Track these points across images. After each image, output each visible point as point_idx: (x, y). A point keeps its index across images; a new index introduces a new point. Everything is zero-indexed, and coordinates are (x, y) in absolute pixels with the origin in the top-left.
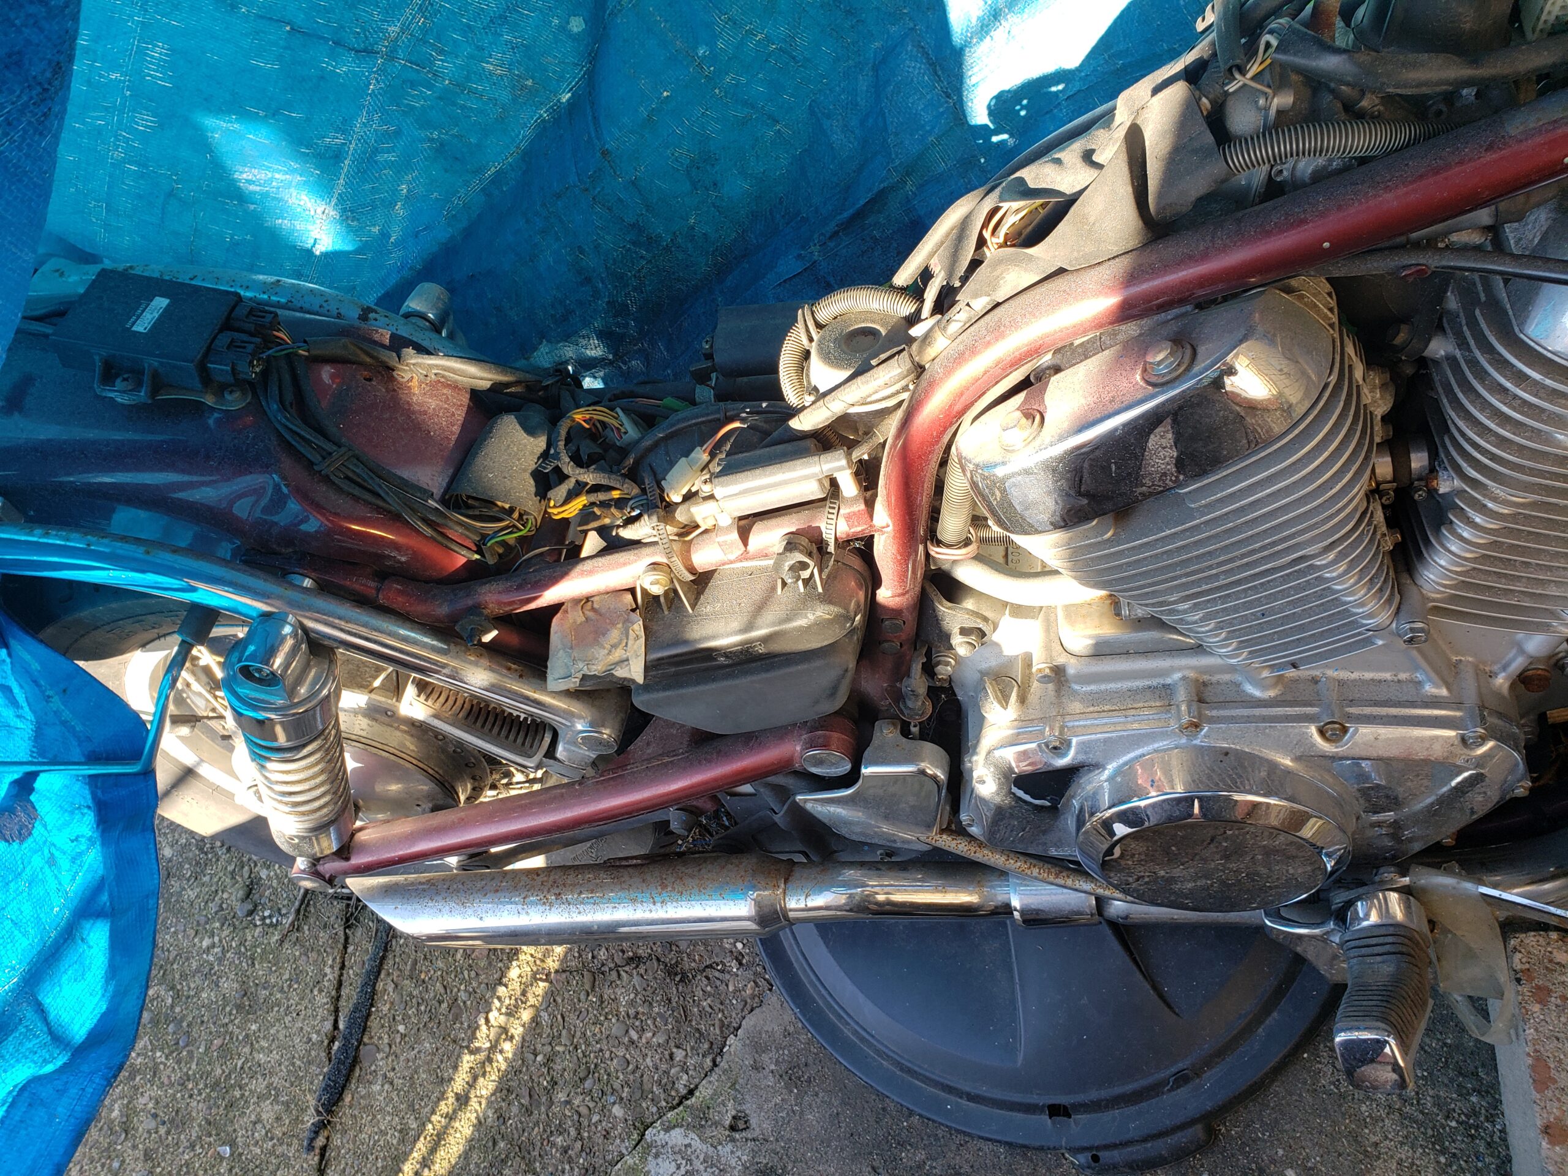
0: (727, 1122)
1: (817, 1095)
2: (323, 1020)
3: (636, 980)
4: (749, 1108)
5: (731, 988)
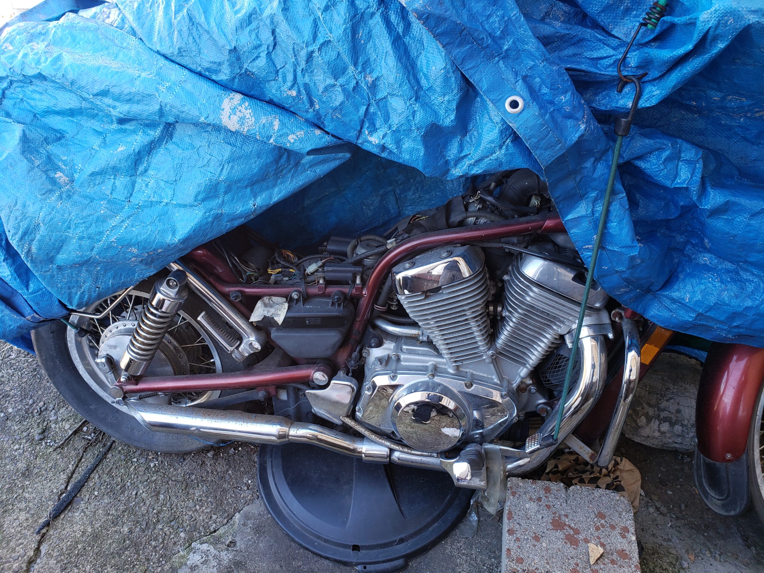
0: (227, 543)
1: (266, 537)
2: (62, 484)
3: (205, 488)
4: (237, 539)
5: (242, 496)
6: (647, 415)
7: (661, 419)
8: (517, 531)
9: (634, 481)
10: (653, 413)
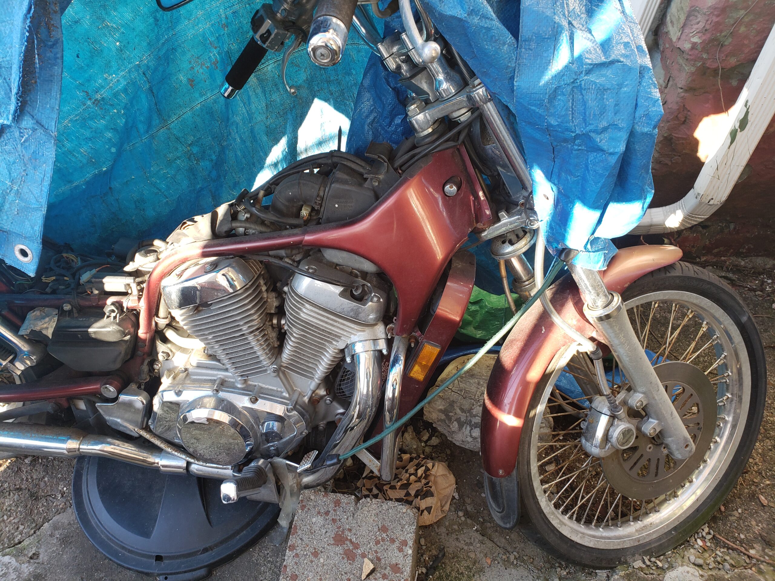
0: (30, 554)
1: (71, 548)
3: (16, 497)
4: (41, 551)
5: (54, 504)
6: (458, 420)
7: (473, 425)
8: (298, 546)
9: (448, 485)
10: (465, 418)
